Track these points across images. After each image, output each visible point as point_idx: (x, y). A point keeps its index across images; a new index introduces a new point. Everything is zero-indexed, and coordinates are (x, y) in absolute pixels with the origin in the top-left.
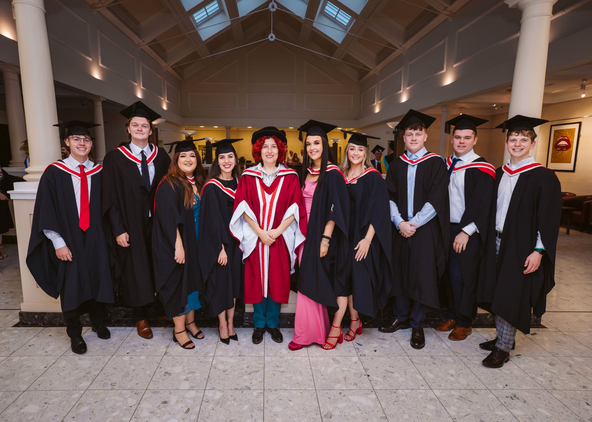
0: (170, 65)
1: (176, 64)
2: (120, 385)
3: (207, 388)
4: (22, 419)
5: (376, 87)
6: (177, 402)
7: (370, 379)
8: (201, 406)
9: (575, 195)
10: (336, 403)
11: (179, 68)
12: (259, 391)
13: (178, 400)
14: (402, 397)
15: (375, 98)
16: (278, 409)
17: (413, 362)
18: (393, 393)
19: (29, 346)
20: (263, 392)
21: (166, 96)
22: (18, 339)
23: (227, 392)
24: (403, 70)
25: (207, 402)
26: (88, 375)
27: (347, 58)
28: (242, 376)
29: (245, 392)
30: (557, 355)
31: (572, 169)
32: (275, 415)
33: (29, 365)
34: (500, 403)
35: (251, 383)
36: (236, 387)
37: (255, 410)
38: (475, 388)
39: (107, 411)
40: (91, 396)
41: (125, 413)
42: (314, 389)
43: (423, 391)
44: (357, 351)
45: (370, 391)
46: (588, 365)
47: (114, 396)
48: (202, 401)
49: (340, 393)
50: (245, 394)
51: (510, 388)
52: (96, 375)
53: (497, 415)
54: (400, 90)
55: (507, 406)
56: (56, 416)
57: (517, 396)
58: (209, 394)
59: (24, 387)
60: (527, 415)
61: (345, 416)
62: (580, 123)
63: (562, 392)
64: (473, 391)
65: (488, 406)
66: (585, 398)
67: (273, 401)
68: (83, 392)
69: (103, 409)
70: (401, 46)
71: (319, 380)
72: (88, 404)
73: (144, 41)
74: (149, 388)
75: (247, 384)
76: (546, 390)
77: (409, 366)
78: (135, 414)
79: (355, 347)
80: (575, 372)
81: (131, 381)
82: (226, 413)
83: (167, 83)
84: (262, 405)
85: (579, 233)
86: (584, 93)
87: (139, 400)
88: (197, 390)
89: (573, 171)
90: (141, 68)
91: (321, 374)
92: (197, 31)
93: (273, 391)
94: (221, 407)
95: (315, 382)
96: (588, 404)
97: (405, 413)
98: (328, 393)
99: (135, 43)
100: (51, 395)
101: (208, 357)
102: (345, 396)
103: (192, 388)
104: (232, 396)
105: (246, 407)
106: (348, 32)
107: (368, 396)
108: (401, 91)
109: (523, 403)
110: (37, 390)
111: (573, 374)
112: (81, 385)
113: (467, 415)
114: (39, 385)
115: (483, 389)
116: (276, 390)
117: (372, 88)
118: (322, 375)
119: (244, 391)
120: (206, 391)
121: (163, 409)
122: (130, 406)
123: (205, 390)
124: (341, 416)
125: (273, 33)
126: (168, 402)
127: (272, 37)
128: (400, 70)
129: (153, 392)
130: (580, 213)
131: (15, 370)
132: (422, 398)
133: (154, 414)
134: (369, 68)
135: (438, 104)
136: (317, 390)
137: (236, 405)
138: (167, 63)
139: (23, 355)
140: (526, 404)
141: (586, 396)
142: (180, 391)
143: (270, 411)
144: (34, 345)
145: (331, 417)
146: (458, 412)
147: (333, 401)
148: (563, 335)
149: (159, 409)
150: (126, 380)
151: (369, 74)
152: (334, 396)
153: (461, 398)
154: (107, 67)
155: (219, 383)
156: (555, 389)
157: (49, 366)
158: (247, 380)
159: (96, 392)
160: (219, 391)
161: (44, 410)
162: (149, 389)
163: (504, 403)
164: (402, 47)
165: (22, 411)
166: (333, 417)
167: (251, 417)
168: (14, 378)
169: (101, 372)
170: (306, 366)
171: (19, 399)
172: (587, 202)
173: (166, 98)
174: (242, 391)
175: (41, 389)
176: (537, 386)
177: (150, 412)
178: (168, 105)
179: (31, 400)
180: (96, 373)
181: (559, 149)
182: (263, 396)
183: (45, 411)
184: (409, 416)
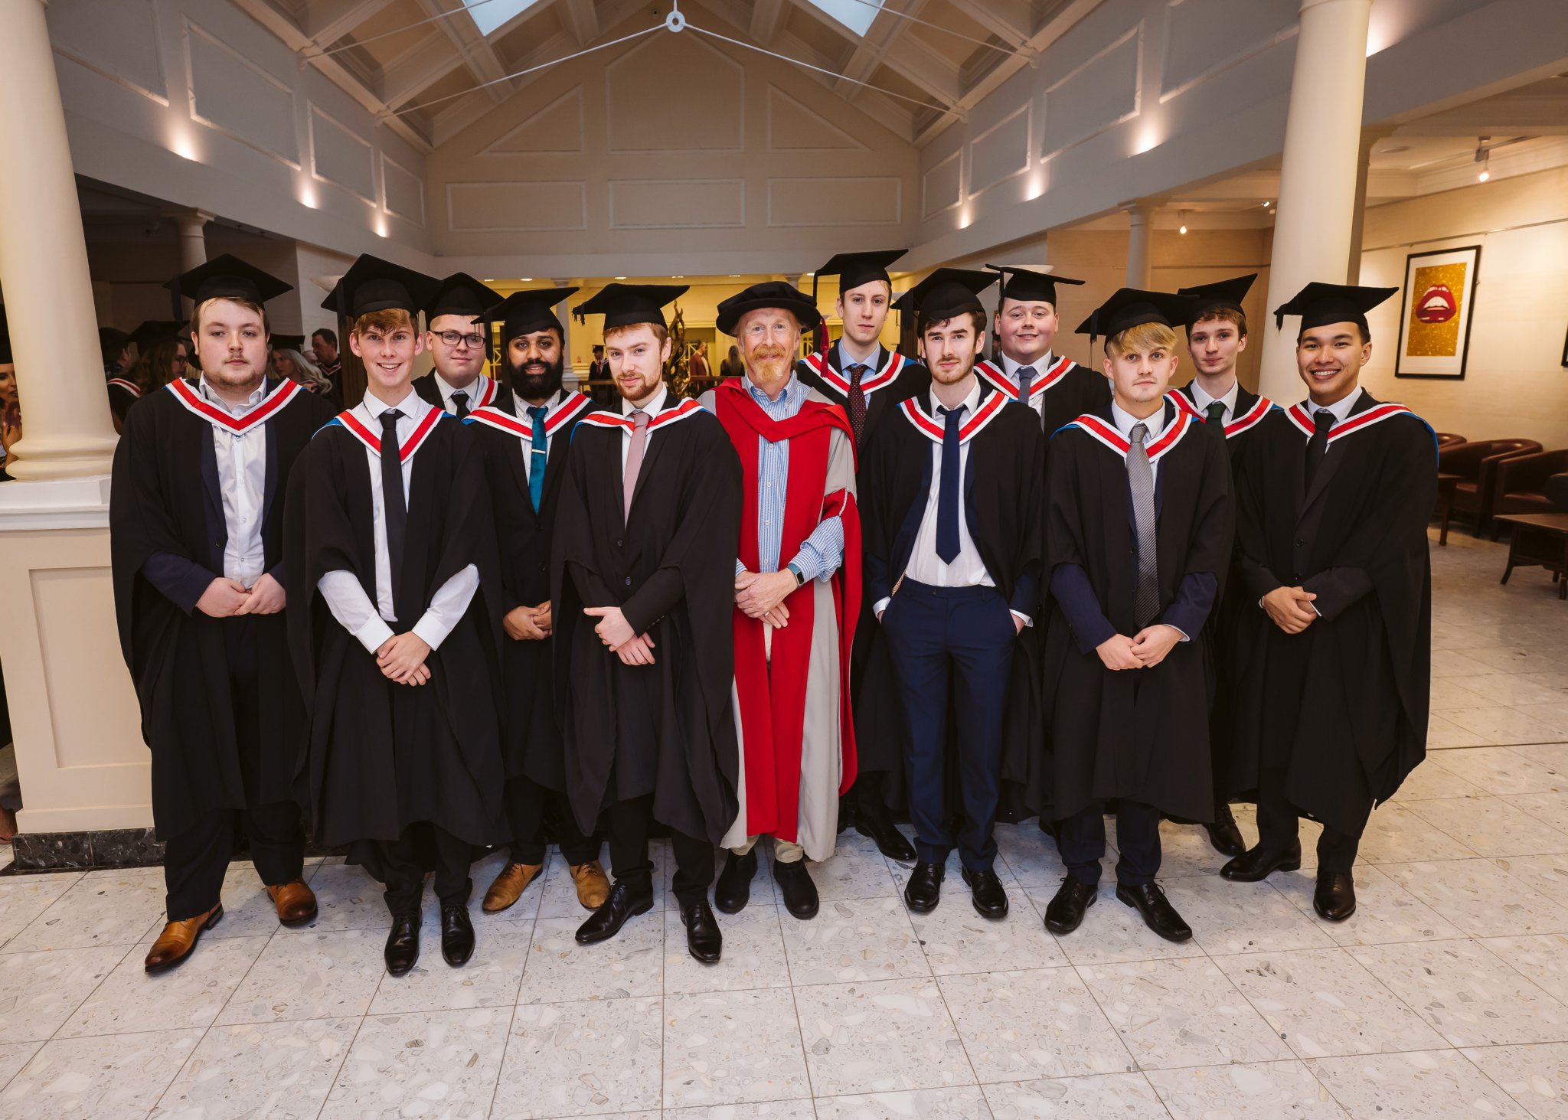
0: (394, 107)
1: (412, 103)
2: (296, 1008)
3: (522, 1001)
4: (51, 1110)
5: (962, 157)
6: (445, 1042)
7: (926, 952)
8: (508, 1048)
9: (1463, 440)
10: (842, 1016)
11: (418, 116)
12: (652, 1000)
13: (447, 1037)
14: (1002, 990)
15: (959, 186)
16: (698, 1040)
17: (1035, 903)
18: (980, 982)
19: (47, 924)
20: (661, 1002)
21: (384, 198)
22: (16, 908)
23: (571, 1008)
24: (1031, 111)
25: (523, 1035)
26: (213, 989)
27: (883, 77)
28: (609, 965)
29: (617, 1003)
30: (1377, 862)
31: (1458, 372)
32: (692, 1055)
33: (53, 973)
34: (1230, 987)
35: (631, 982)
36: (593, 995)
37: (640, 1045)
38: (1177, 954)
39: (269, 1075)
40: (225, 1041)
41: (314, 1078)
42: (789, 984)
43: (1054, 971)
44: (898, 883)
45: (923, 980)
46: (1444, 880)
47: (285, 1036)
48: (509, 1034)
49: (852, 991)
50: (617, 1009)
51: (1259, 949)
52: (234, 987)
53: (1221, 1016)
54: (1024, 164)
55: (1247, 992)
56: (136, 1097)
57: (1272, 967)
58: (526, 1014)
59: (46, 1031)
60: (1291, 1010)
61: (862, 1045)
62: (1478, 249)
63: (1376, 949)
64: (1171, 962)
65: (1202, 995)
66: (1425, 958)
67: (686, 1020)
68: (204, 1033)
69: (257, 1073)
70: (1024, 43)
71: (801, 962)
72: (218, 1061)
73: (315, 42)
74: (374, 1009)
75: (623, 984)
76: (1340, 946)
77: (1022, 912)
78: (342, 1076)
79: (894, 874)
80: (1412, 898)
81: (325, 997)
82: (570, 1058)
83: (384, 159)
84: (659, 1032)
85: (1470, 540)
86: (1486, 169)
87: (349, 1044)
88: (496, 1009)
89: (1461, 377)
90: (310, 120)
91: (807, 947)
92: (466, 10)
93: (687, 997)
94: (556, 1046)
95: (790, 967)
96: (1429, 972)
97: (1005, 1028)
98: (821, 993)
99: (291, 49)
100: (119, 1046)
101: (521, 923)
102: (862, 996)
103: (482, 1004)
104: (583, 1016)
105: (619, 1041)
106: (883, 6)
107: (920, 994)
108: (1027, 168)
109: (1285, 983)
110: (82, 1035)
111: (1406, 904)
112: (195, 1017)
113: (1151, 1022)
114: (85, 1023)
115: (1195, 955)
116: (692, 994)
117: (950, 159)
118: (810, 949)
119: (613, 1001)
120: (517, 1007)
121: (412, 1061)
122: (327, 1058)
123: (515, 1006)
124: (853, 1045)
125: (678, 10)
126: (422, 1041)
127: (676, 21)
128: (1023, 109)
129: (383, 1021)
130: (1471, 488)
131: (18, 989)
132: (1048, 989)
133: (389, 1075)
134: (940, 104)
135: (1121, 205)
136: (794, 988)
137: (593, 1036)
138: (383, 102)
139: (34, 949)
140: (1291, 984)
141: (1427, 955)
142: (452, 1012)
143: (679, 1047)
144: (61, 921)
145: (827, 1050)
146: (1132, 1017)
147: (835, 1011)
148: (1398, 809)
149: (400, 1060)
150: (312, 994)
151: (943, 119)
152: (837, 998)
153: (1140, 981)
154: (212, 121)
155: (550, 987)
156: (1361, 944)
157: (105, 972)
158: (620, 973)
159: (236, 1030)
160: (552, 1005)
161: (105, 1084)
162: (372, 1013)
163: (1239, 987)
164: (1027, 47)
165: (47, 1090)
166: (832, 1050)
167: (631, 1063)
168: (16, 1010)
169: (246, 979)
170: (769, 928)
171: (35, 1062)
172: (1491, 460)
173: (385, 203)
174: (608, 1003)
175: (90, 1034)
176: (1320, 940)
177: (379, 1071)
178: (392, 224)
179: (69, 1062)
180: (233, 982)
181: (1428, 318)
182: (661, 1011)
183: (108, 1085)
184: (1015, 1034)
